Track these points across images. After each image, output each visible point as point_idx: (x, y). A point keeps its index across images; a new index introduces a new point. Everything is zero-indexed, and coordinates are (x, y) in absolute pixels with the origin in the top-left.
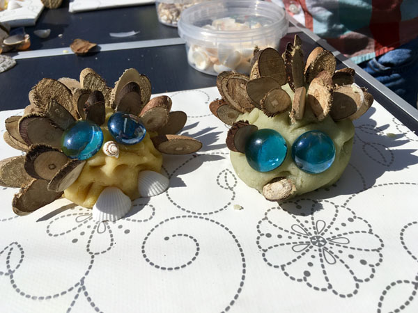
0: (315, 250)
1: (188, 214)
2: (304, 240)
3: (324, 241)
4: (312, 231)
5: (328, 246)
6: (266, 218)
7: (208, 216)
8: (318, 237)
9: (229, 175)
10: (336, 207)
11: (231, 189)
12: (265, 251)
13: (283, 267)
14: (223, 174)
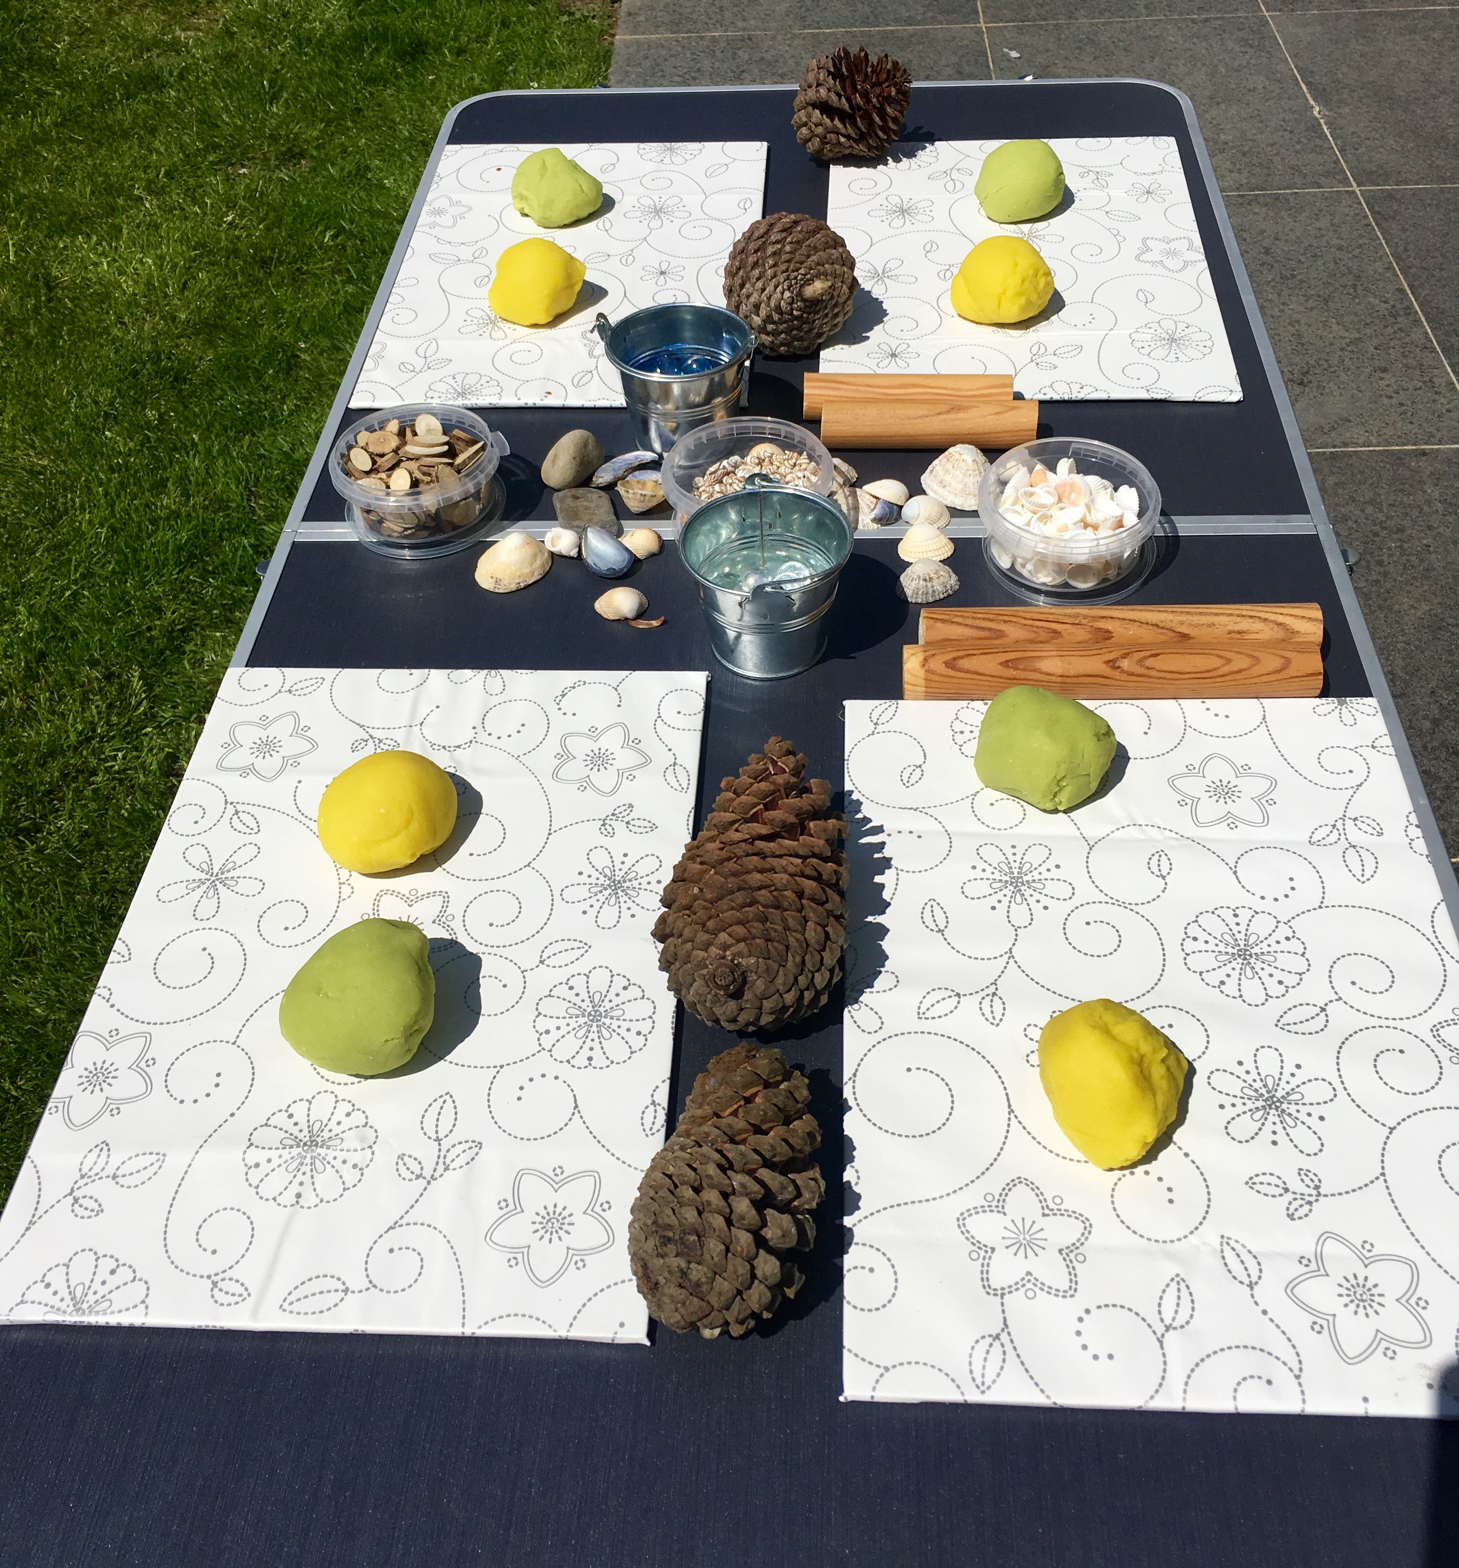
0: (1237, 964)
1: (1110, 901)
2: (1230, 950)
3: (1251, 956)
4: (1242, 943)
5: (1252, 961)
6: (1196, 921)
7: (1133, 907)
8: (1246, 950)
9: (1164, 858)
10: (1278, 922)
11: (1164, 878)
12: (1188, 955)
13: (1201, 973)
14: (1157, 856)
